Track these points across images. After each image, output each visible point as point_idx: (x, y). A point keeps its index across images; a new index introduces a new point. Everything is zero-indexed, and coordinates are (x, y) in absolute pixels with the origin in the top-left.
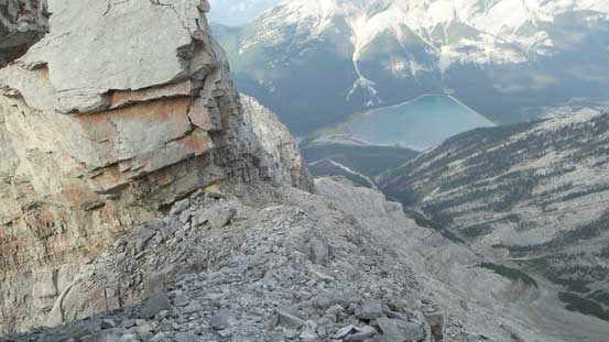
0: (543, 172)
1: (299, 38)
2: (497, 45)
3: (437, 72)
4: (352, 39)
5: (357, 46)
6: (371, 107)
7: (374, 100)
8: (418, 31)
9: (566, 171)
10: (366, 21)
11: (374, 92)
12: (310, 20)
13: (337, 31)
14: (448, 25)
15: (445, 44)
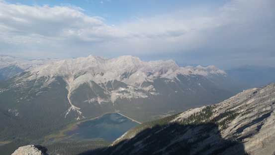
0: (192, 140)
1: (36, 87)
2: (135, 90)
3: (111, 102)
4: (66, 87)
5: (69, 91)
6: (79, 121)
7: (81, 117)
8: (100, 84)
9: (205, 138)
10: (74, 80)
11: (80, 113)
12: (43, 78)
13: (59, 83)
14: (113, 82)
15: (112, 90)
